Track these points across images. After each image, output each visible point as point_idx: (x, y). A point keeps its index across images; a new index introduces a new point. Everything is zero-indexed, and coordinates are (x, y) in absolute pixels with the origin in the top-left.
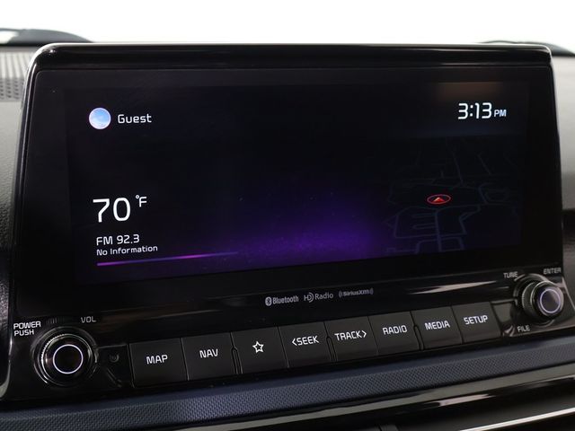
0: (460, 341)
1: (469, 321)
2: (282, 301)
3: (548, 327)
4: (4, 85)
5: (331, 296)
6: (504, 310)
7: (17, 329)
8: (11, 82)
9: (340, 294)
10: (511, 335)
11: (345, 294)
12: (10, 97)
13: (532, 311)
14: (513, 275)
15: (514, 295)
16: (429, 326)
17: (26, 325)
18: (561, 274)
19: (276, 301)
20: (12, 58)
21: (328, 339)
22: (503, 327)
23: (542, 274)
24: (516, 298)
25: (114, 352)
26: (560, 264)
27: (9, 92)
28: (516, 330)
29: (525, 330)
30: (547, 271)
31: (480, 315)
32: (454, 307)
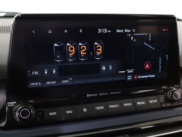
0: (148, 108)
1: (151, 102)
2: (92, 95)
3: (176, 104)
5: (108, 94)
6: (162, 98)
7: (9, 104)
9: (110, 93)
10: (164, 106)
11: (112, 93)
12: (5, 32)
13: (171, 99)
14: (165, 87)
16: (138, 103)
17: (11, 103)
18: (180, 87)
19: (90, 95)
20: (7, 20)
21: (107, 107)
22: (162, 104)
23: (174, 87)
24: (166, 94)
25: (39, 111)
26: (179, 84)
28: (166, 105)
29: (169, 105)
30: (175, 86)
31: (154, 100)
32: (146, 97)
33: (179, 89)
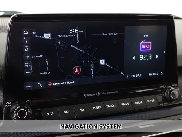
0: (146, 108)
1: (149, 101)
2: (90, 95)
3: (174, 103)
4: (1, 28)
5: (105, 93)
6: (160, 98)
7: (6, 104)
8: (3, 27)
9: (108, 93)
10: (162, 106)
11: (110, 93)
12: (3, 32)
13: (169, 98)
14: (162, 87)
15: (163, 93)
16: (136, 103)
17: (9, 103)
18: (178, 86)
19: (88, 95)
20: (3, 20)
21: (104, 107)
22: (159, 103)
23: (171, 86)
24: (163, 94)
25: (36, 111)
26: (177, 83)
27: (3, 30)
28: (164, 104)
29: (167, 104)
30: (173, 85)
31: (152, 99)
32: (144, 97)
33: (177, 88)
